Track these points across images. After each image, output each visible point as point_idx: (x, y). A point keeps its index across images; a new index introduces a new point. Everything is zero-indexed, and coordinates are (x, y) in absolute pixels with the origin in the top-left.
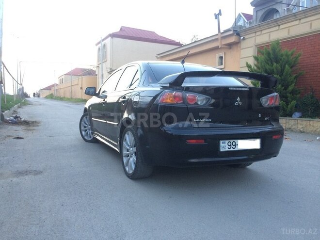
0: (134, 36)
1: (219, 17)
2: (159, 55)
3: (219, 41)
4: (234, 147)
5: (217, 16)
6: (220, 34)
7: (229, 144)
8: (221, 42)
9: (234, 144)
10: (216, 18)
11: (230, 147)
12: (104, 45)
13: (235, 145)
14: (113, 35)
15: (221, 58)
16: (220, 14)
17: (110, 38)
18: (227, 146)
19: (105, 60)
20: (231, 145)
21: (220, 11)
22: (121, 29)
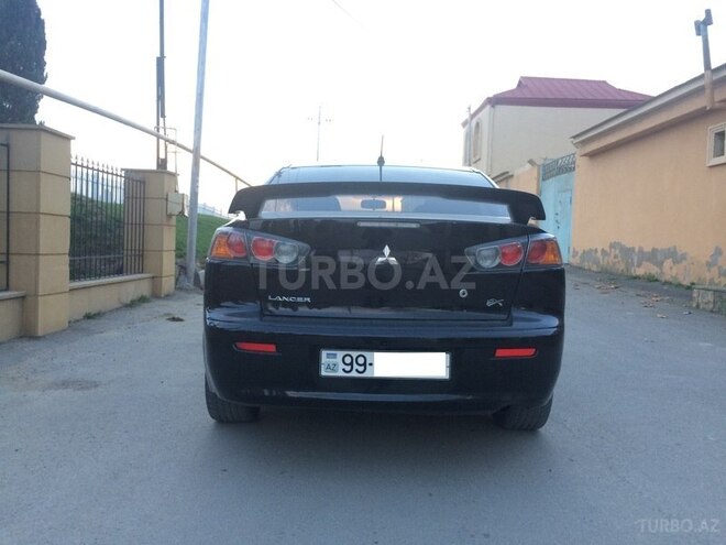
0: (549, 96)
1: (706, 30)
2: (574, 137)
3: (708, 91)
4: (361, 369)
5: (702, 27)
6: (709, 72)
7: (348, 360)
8: (712, 93)
9: (361, 361)
10: (698, 34)
11: (348, 368)
12: (478, 124)
13: (364, 364)
14: (496, 101)
15: (720, 135)
16: (708, 20)
17: (488, 107)
18: (342, 366)
19: (478, 158)
20: (351, 364)
21: (708, 12)
22: (520, 83)
